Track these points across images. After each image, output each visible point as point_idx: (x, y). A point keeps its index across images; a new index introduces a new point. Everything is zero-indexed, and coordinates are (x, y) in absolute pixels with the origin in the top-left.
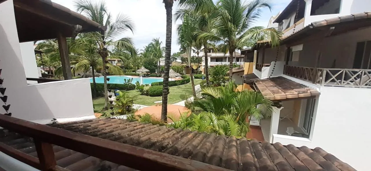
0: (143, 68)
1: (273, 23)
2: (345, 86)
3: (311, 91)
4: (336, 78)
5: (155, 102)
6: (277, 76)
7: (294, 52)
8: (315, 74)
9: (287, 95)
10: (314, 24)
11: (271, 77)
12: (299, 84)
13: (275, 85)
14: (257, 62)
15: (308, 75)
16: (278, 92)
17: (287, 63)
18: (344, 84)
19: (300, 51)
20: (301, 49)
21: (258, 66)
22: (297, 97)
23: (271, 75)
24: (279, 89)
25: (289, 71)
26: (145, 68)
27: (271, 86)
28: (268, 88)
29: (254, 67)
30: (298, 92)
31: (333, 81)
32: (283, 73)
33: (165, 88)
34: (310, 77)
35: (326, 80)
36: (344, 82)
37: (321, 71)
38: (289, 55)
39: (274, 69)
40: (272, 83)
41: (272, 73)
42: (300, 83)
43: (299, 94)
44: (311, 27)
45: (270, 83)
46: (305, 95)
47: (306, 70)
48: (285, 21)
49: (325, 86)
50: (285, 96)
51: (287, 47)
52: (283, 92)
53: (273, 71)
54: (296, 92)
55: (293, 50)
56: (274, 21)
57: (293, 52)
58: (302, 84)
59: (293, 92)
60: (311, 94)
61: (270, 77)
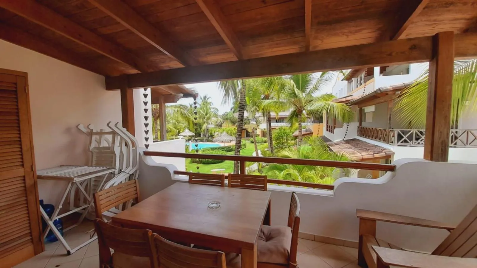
0: (187, 130)
1: (341, 81)
2: (417, 145)
3: (385, 151)
4: (407, 138)
5: (211, 170)
6: (352, 139)
7: (367, 112)
8: (388, 134)
9: (363, 155)
10: (381, 89)
11: (345, 139)
12: (374, 145)
13: (351, 146)
14: (327, 123)
15: (382, 136)
16: (354, 153)
17: (360, 124)
18: (416, 144)
19: (373, 112)
20: (374, 110)
21: (329, 128)
22: (373, 157)
23: (345, 137)
24: (354, 150)
25: (364, 132)
26: (189, 130)
27: (346, 148)
28: (344, 150)
29: (325, 128)
30: (373, 152)
31: (405, 141)
32: (357, 135)
33: (237, 151)
34: (384, 138)
35: (398, 141)
36: (415, 142)
37: (393, 132)
38: (362, 116)
39: (347, 130)
40: (346, 145)
41: (346, 135)
42: (376, 145)
43: (375, 155)
44: (379, 92)
45: (345, 146)
46: (379, 155)
47: (379, 131)
48: (354, 79)
49: (398, 146)
50: (361, 157)
51: (359, 107)
52: (359, 153)
53: (346, 132)
54: (371, 152)
55: (365, 111)
56: (342, 79)
57: (365, 113)
58: (377, 145)
59: (368, 152)
60: (386, 154)
61: (343, 139)
